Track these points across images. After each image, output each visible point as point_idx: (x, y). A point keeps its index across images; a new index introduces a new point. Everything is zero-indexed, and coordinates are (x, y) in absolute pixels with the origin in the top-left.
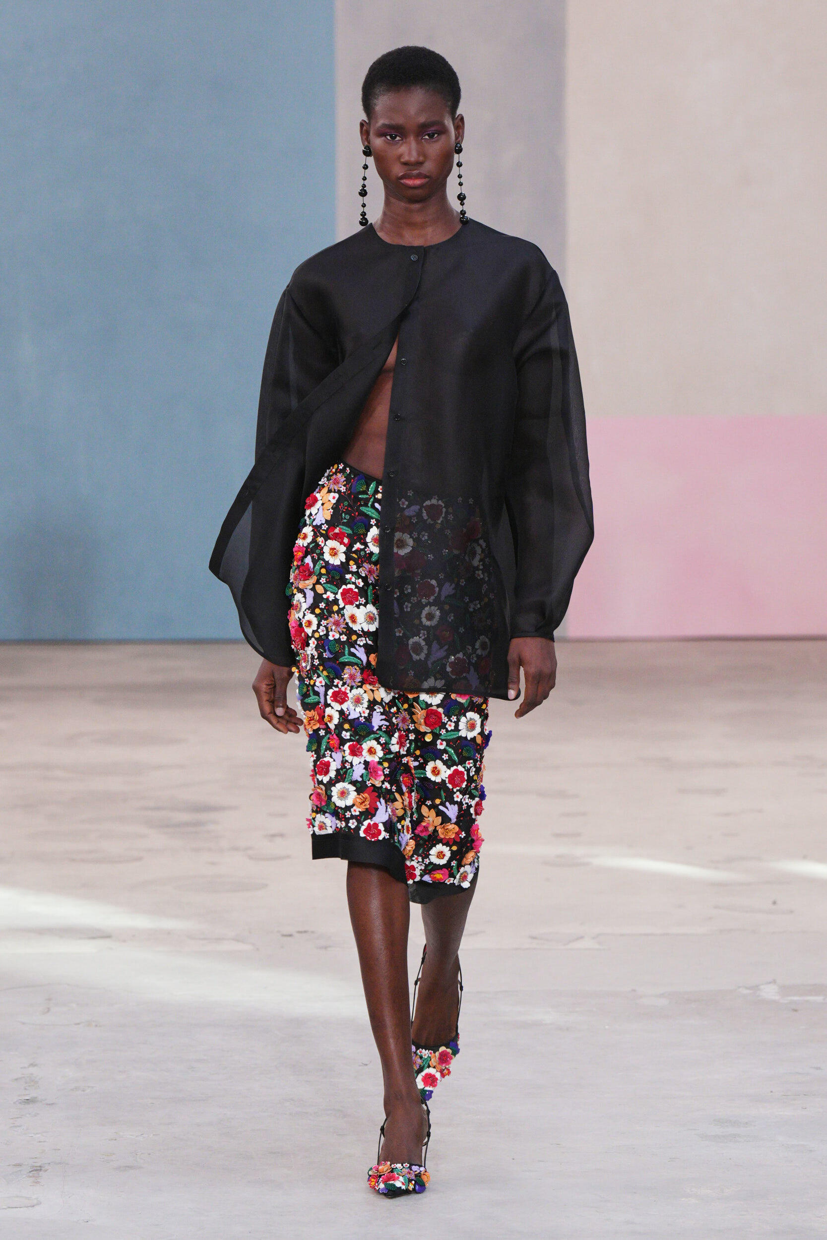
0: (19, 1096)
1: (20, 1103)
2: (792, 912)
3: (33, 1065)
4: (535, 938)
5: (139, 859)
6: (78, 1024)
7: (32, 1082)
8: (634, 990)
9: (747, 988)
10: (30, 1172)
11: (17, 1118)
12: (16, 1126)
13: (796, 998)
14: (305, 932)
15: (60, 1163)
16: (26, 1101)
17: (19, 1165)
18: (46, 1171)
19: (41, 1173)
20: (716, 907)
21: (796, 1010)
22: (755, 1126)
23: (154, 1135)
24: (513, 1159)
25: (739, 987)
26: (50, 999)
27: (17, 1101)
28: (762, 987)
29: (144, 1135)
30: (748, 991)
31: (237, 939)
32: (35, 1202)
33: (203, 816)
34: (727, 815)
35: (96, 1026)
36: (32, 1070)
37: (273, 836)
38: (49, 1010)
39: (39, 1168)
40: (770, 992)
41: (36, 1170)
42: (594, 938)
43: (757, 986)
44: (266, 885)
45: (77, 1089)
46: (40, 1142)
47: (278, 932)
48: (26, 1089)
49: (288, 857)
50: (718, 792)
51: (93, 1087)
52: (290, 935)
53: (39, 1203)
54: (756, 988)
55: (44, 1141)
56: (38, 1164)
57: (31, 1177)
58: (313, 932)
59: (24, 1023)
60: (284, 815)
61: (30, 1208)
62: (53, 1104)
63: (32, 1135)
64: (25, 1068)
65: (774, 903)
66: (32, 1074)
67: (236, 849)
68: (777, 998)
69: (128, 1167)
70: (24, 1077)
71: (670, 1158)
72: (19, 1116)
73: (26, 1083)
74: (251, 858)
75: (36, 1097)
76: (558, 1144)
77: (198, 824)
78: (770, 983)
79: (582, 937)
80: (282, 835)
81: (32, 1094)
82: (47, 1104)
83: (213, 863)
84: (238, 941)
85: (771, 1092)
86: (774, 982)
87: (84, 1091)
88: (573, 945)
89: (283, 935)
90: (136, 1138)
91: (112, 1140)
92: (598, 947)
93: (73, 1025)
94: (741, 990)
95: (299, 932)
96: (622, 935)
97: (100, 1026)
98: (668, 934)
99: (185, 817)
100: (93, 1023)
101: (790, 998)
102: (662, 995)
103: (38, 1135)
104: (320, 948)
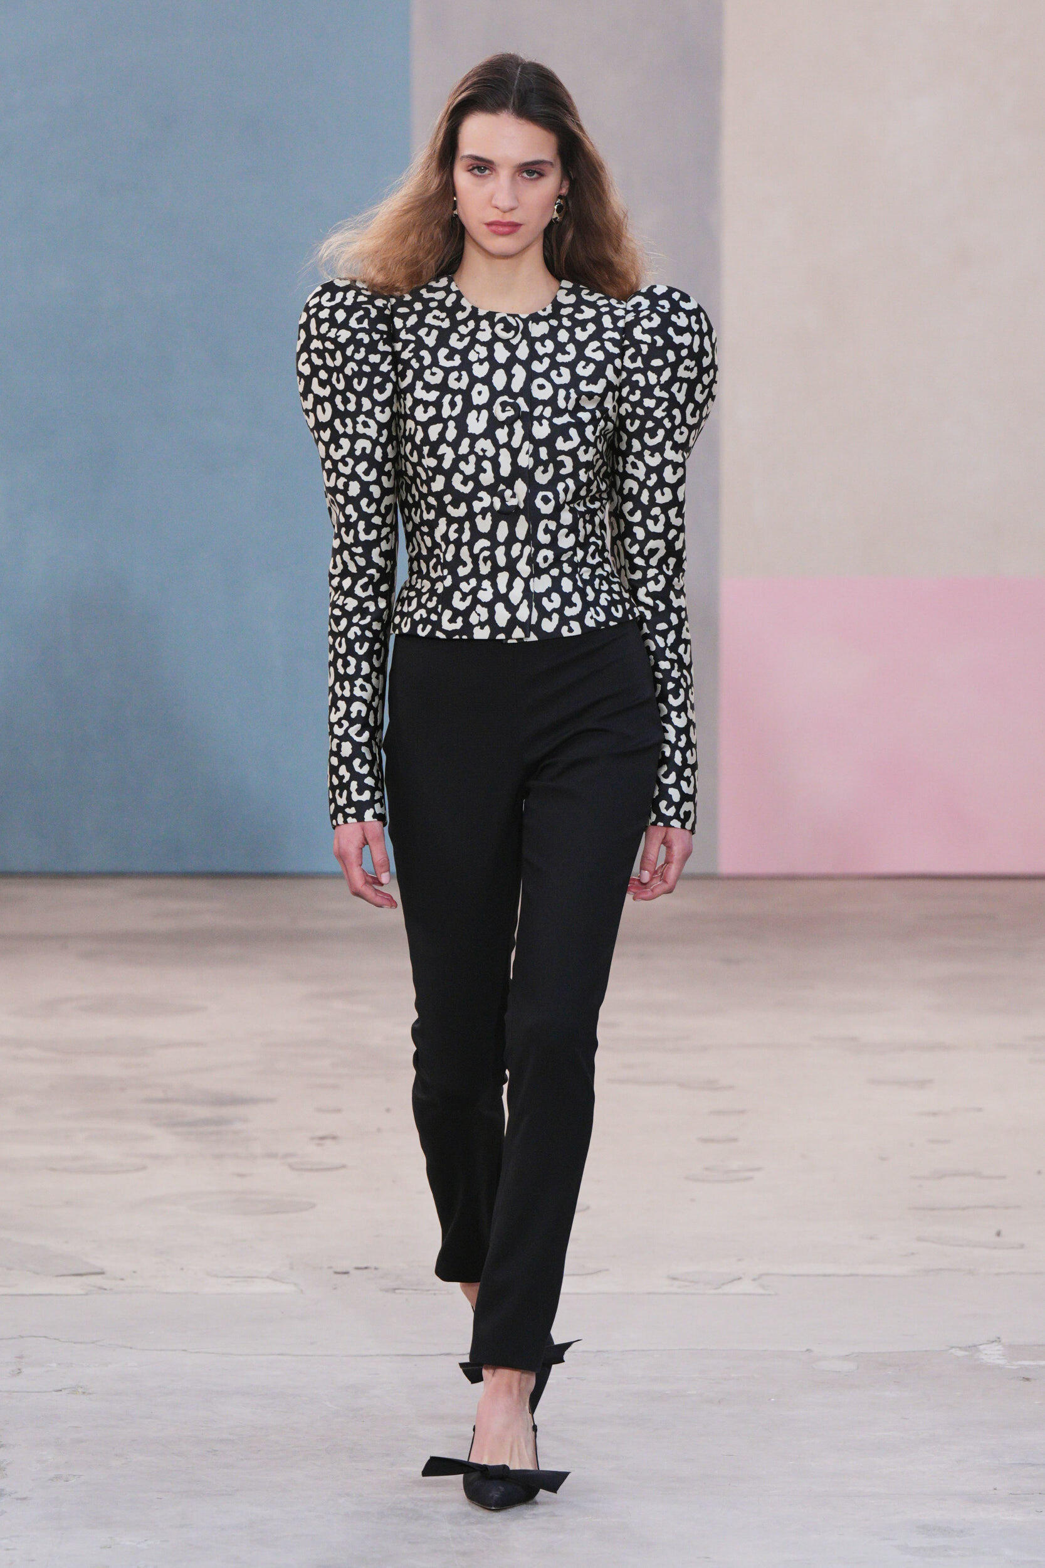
2: (1022, 1246)
4: (674, 1279)
5: (144, 1168)
6: (61, 1390)
8: (809, 1350)
9: (962, 1349)
13: (1027, 1363)
14: (366, 1268)
20: (920, 1239)
21: (1028, 1379)
22: (973, 1535)
25: (952, 1347)
26: (21, 1357)
28: (981, 1347)
29: (148, 1542)
30: (961, 1353)
31: (272, 1278)
33: (226, 1111)
34: (935, 1114)
35: (84, 1393)
37: (322, 1138)
38: (20, 1371)
40: (992, 1355)
42: (754, 1280)
43: (975, 1346)
44: (313, 1206)
45: (58, 1477)
46: (8, 1550)
47: (330, 1268)
49: (344, 1166)
50: (922, 1084)
51: (80, 1476)
52: (346, 1273)
54: (973, 1348)
55: (14, 1549)
58: (376, 1269)
60: (336, 1111)
62: (25, 1499)
65: (999, 1234)
67: (271, 1155)
68: (1001, 1362)
74: (292, 1167)
77: (219, 1121)
78: (992, 1342)
79: (740, 1279)
80: (334, 1138)
82: (17, 1499)
83: (241, 1175)
84: (275, 1280)
85: (995, 1489)
86: (998, 1340)
87: (67, 1481)
88: (727, 1289)
89: (336, 1273)
90: (138, 1546)
91: (104, 1547)
92: (761, 1291)
93: (53, 1392)
94: (954, 1350)
95: (358, 1268)
96: (794, 1276)
97: (90, 1394)
98: (857, 1275)
99: (203, 1112)
100: (80, 1390)
101: (1019, 1363)
102: (847, 1357)
103: (5, 1541)
104: (387, 1291)
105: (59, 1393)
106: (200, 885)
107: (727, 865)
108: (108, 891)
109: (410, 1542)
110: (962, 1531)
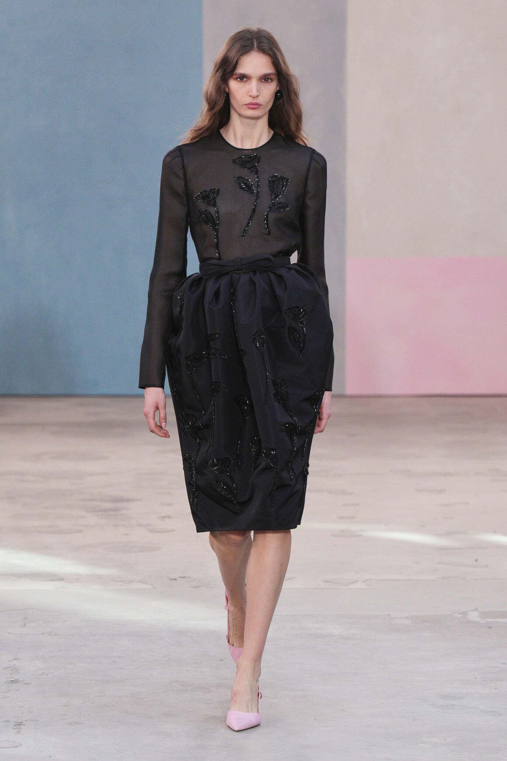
0: (7, 678)
1: (8, 683)
2: (487, 566)
3: (15, 659)
4: (327, 582)
5: (80, 531)
6: (44, 634)
7: (16, 670)
8: (389, 615)
9: (459, 613)
10: (15, 725)
11: (6, 692)
12: (6, 697)
13: (490, 620)
14: (185, 577)
15: (33, 720)
16: (12, 681)
17: (8, 721)
18: (25, 725)
19: (21, 726)
20: (440, 563)
21: (490, 628)
22: (466, 699)
23: (91, 703)
24: (315, 719)
25: (455, 613)
26: (25, 618)
27: (6, 681)
28: (469, 613)
29: (85, 703)
30: (459, 616)
31: (142, 582)
32: (18, 744)
33: (119, 505)
34: (446, 505)
35: (55, 635)
36: (15, 662)
37: (164, 517)
38: (25, 625)
39: (19, 723)
40: (474, 616)
41: (18, 725)
42: (364, 582)
44: (160, 548)
45: (43, 674)
46: (20, 707)
47: (168, 577)
48: (11, 674)
49: (173, 530)
50: (440, 491)
51: (53, 673)
52: (175, 579)
53: (20, 745)
54: (465, 613)
55: (23, 707)
56: (20, 721)
57: (15, 729)
58: (189, 577)
59: (10, 633)
60: (170, 504)
61: (15, 748)
62: (28, 683)
63: (16, 703)
64: (11, 661)
65: (476, 560)
66: (15, 665)
67: (140, 525)
68: (478, 620)
69: (76, 723)
70: (10, 667)
71: (413, 719)
72: (7, 691)
73: (11, 670)
74: (150, 531)
75: (18, 679)
76: (343, 710)
77: (116, 510)
78: (474, 610)
79: (357, 582)
80: (169, 517)
81: (16, 677)
82: (25, 684)
83: (127, 534)
84: (142, 583)
85: (476, 678)
86: (476, 609)
87: (47, 675)
88: (351, 586)
89: (171, 579)
90: (80, 705)
91: (66, 706)
92: (367, 587)
93: (41, 635)
94: (456, 615)
95: (181, 577)
96: (382, 580)
97: (57, 635)
98: (410, 580)
99: (109, 505)
100: (53, 634)
101: (486, 620)
102: (407, 618)
103: (19, 703)
104: (194, 587)
105: (44, 635)
106: (107, 401)
107: (349, 391)
108: (63, 403)
109: (206, 703)
110: (460, 698)
